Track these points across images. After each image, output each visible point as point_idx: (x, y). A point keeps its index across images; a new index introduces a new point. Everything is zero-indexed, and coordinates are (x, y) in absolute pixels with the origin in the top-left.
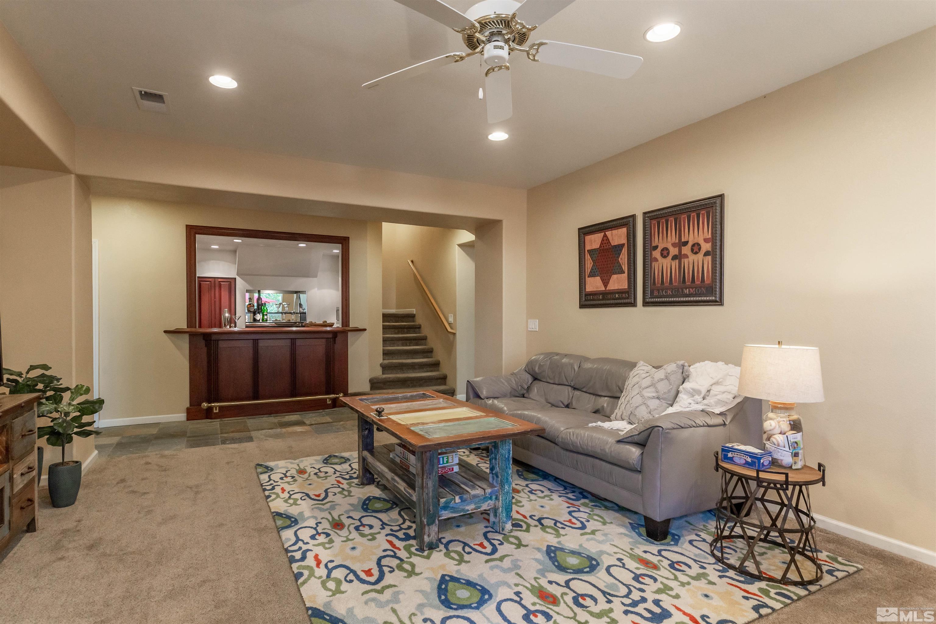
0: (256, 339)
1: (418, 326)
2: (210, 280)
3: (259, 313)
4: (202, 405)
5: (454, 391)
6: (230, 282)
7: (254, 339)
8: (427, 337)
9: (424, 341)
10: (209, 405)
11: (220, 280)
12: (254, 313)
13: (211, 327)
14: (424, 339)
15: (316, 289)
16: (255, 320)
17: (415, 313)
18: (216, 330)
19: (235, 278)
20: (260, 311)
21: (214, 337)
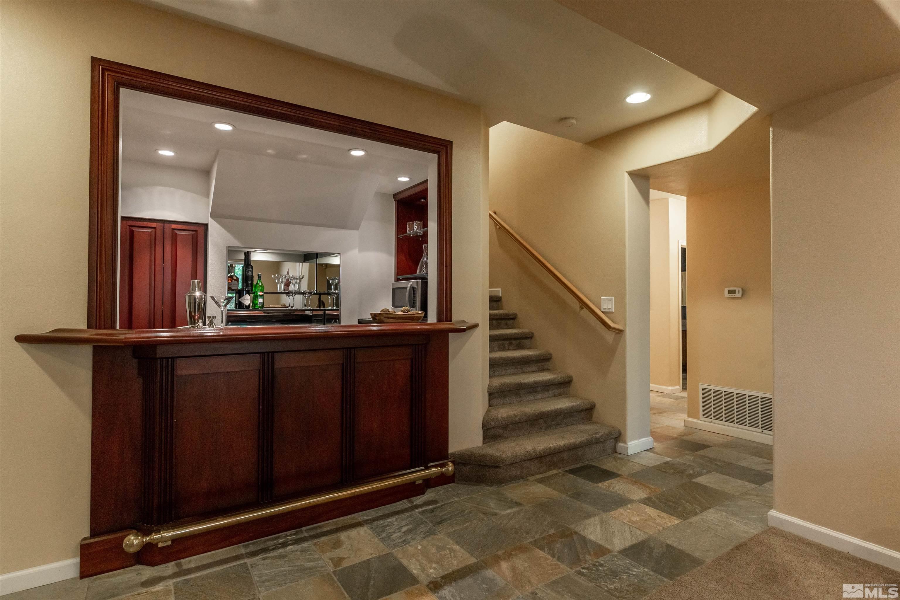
0: (268, 353)
1: (514, 317)
2: (154, 225)
3: (248, 292)
4: (126, 541)
5: (620, 434)
6: (196, 231)
7: (264, 353)
8: (533, 334)
9: (529, 340)
10: (147, 539)
11: (174, 226)
12: (240, 294)
13: (152, 325)
14: (527, 338)
15: (357, 250)
16: (240, 305)
17: (500, 295)
18: (163, 334)
19: (206, 225)
20: (250, 289)
21: (161, 352)
